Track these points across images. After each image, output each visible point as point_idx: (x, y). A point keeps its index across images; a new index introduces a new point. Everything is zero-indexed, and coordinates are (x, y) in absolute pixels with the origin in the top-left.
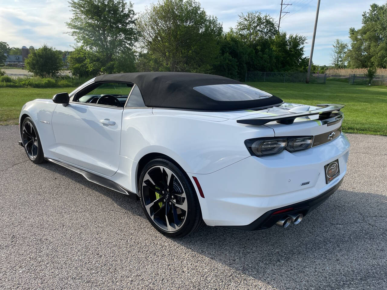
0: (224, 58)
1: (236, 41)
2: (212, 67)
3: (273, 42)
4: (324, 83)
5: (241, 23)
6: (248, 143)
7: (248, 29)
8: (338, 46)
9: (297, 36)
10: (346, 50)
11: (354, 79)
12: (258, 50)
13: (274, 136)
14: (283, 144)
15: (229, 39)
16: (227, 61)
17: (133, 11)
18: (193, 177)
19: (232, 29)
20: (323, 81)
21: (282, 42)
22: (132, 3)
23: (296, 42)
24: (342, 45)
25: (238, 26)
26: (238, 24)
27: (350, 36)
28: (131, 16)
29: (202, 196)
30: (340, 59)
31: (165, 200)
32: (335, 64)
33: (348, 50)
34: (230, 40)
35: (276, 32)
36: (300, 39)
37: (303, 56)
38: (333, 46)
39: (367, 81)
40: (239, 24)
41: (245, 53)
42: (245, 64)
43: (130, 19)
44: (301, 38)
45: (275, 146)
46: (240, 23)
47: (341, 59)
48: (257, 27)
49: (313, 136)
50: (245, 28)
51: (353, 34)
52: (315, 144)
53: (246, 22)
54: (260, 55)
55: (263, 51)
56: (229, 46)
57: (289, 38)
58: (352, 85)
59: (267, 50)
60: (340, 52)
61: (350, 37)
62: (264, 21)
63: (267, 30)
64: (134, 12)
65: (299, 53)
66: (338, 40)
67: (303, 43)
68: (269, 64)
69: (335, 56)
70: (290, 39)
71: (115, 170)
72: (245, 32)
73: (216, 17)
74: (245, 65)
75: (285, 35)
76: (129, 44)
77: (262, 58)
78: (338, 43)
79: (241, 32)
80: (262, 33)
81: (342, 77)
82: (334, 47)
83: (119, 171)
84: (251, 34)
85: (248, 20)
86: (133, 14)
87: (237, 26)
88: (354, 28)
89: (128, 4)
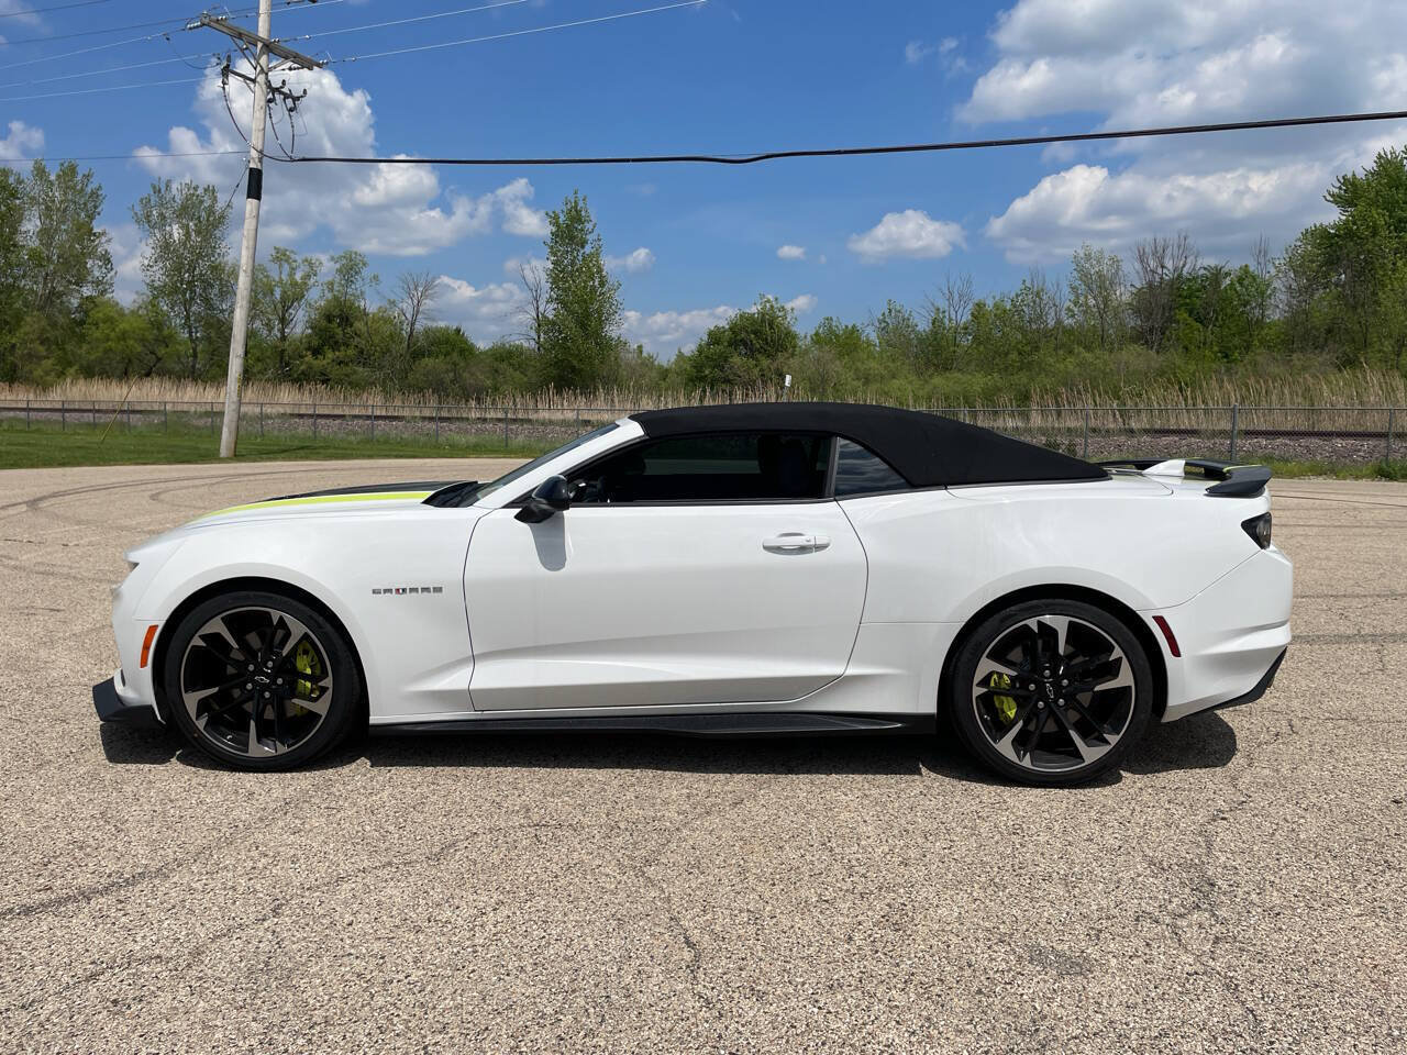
6: (1249, 527)
18: (1154, 617)
29: (1176, 652)
71: (836, 670)
83: (852, 671)
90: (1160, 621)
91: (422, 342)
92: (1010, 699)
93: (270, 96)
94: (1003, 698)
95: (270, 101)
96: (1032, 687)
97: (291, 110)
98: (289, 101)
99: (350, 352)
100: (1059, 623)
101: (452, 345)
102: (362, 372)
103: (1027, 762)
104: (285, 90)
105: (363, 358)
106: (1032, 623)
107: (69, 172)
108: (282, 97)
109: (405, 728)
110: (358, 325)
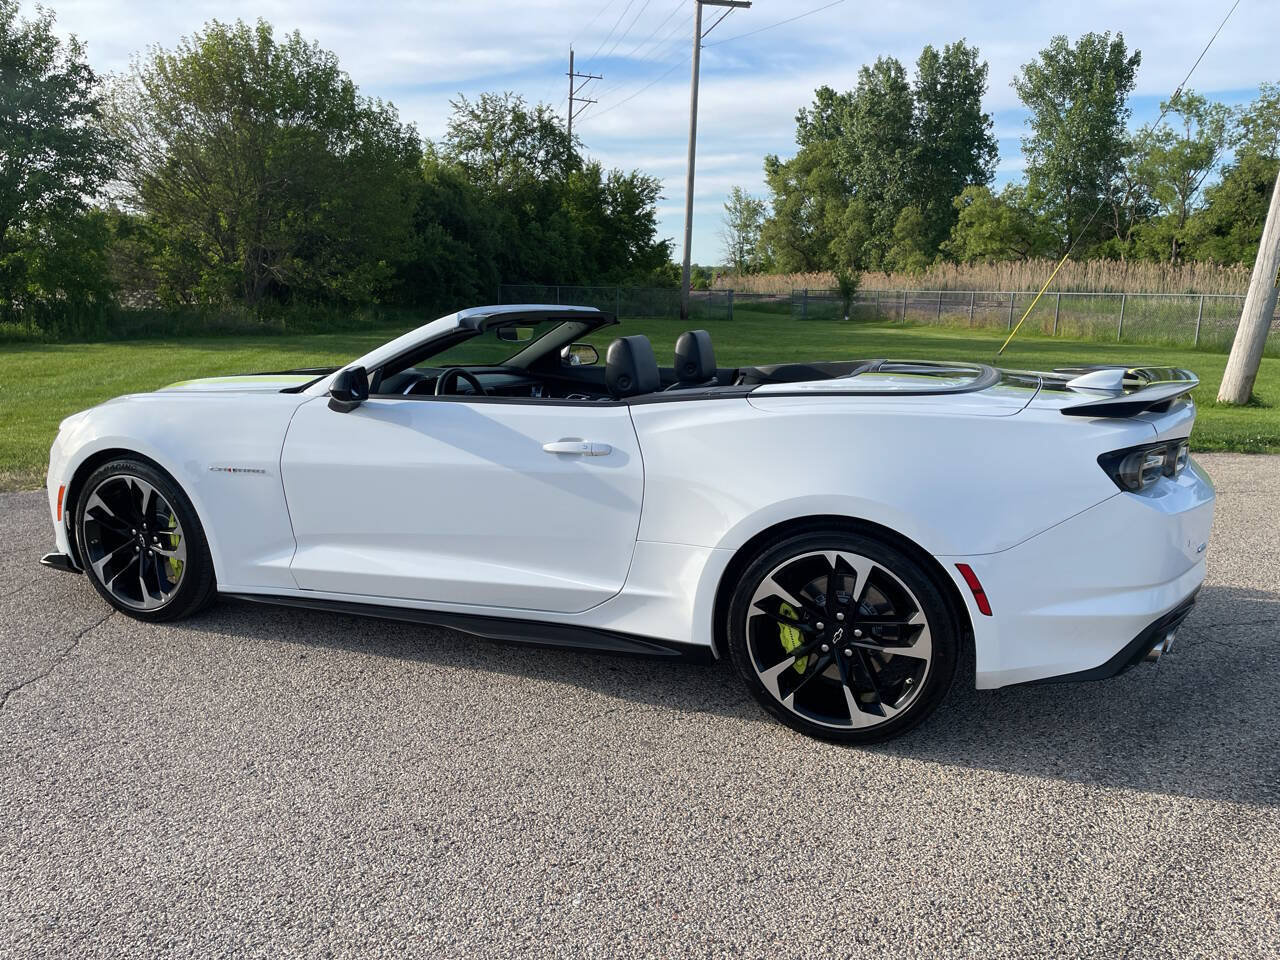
0: (425, 240)
1: (455, 186)
2: (394, 271)
3: (564, 191)
4: (729, 318)
5: (459, 125)
7: (486, 148)
8: (738, 207)
9: (634, 177)
10: (761, 221)
11: (805, 304)
12: (525, 213)
13: (1156, 441)
14: (1161, 460)
15: (431, 178)
16: (440, 250)
17: (86, 67)
18: (956, 565)
19: (433, 144)
20: (723, 312)
21: (591, 191)
22: (80, 40)
23: (634, 195)
24: (748, 203)
25: (452, 137)
26: (452, 130)
27: (767, 179)
28: (82, 86)
29: (986, 609)
30: (747, 247)
31: (830, 644)
32: (735, 262)
33: (768, 220)
34: (436, 183)
35: (573, 162)
36: (642, 184)
37: (653, 238)
38: (726, 207)
39: (836, 309)
40: (454, 127)
41: (489, 224)
42: (494, 259)
43: (75, 98)
44: (644, 181)
46: (458, 128)
47: (749, 247)
48: (512, 142)
50: (477, 145)
51: (775, 172)
53: (476, 126)
54: (533, 232)
55: (541, 218)
56: (437, 200)
57: (609, 179)
58: (803, 320)
59: (555, 216)
60: (744, 227)
61: (769, 183)
62: (535, 124)
63: (547, 153)
64: (90, 73)
65: (645, 226)
66: (738, 191)
67: (652, 199)
68: (565, 261)
69: (733, 237)
70: (611, 185)
71: (610, 587)
72: (478, 157)
73: (391, 105)
74: (492, 264)
75: (595, 172)
76: (82, 189)
77: (540, 241)
78: (739, 199)
79: (463, 158)
80: (531, 162)
81: (765, 300)
82: (727, 211)
83: (629, 590)
84: (499, 165)
85: (482, 117)
86: (89, 81)
87: (448, 137)
88: (776, 157)
89: (65, 42)
90: (964, 569)
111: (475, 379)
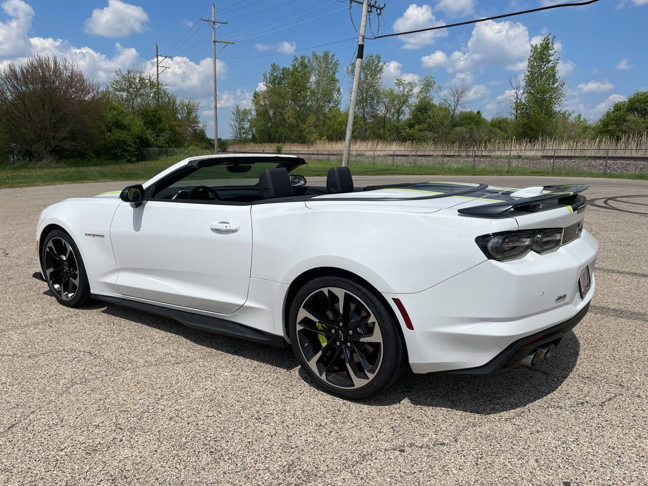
6: (482, 241)
13: (517, 230)
14: (527, 242)
18: (393, 299)
29: (410, 326)
45: (518, 244)
49: (562, 228)
52: (565, 239)
71: (240, 302)
83: (248, 304)
90: (397, 302)
91: (458, 119)
92: (324, 336)
93: (370, 9)
94: (321, 335)
95: (369, 12)
96: (333, 331)
97: (379, 15)
98: (379, 11)
99: (426, 125)
100: (340, 293)
101: (474, 120)
102: (429, 134)
103: (323, 377)
104: (377, 5)
105: (431, 128)
106: (325, 290)
107: (326, 55)
108: (375, 9)
109: (101, 297)
110: (430, 113)
111: (216, 193)
